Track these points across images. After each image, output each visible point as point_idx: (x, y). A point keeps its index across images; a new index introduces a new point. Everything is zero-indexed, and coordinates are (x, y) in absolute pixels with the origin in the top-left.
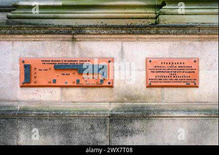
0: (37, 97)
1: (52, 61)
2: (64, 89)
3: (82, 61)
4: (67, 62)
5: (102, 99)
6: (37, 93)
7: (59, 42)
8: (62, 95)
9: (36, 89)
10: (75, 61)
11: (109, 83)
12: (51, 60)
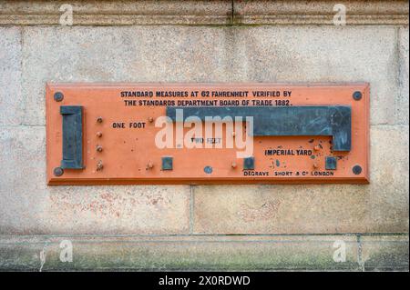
0: (106, 220)
1: (158, 94)
2: (201, 191)
3: (263, 94)
4: (211, 99)
5: (331, 225)
6: (106, 203)
7: (183, 29)
8: (195, 211)
9: (103, 190)
10: (239, 94)
11: (357, 170)
12: (155, 89)
